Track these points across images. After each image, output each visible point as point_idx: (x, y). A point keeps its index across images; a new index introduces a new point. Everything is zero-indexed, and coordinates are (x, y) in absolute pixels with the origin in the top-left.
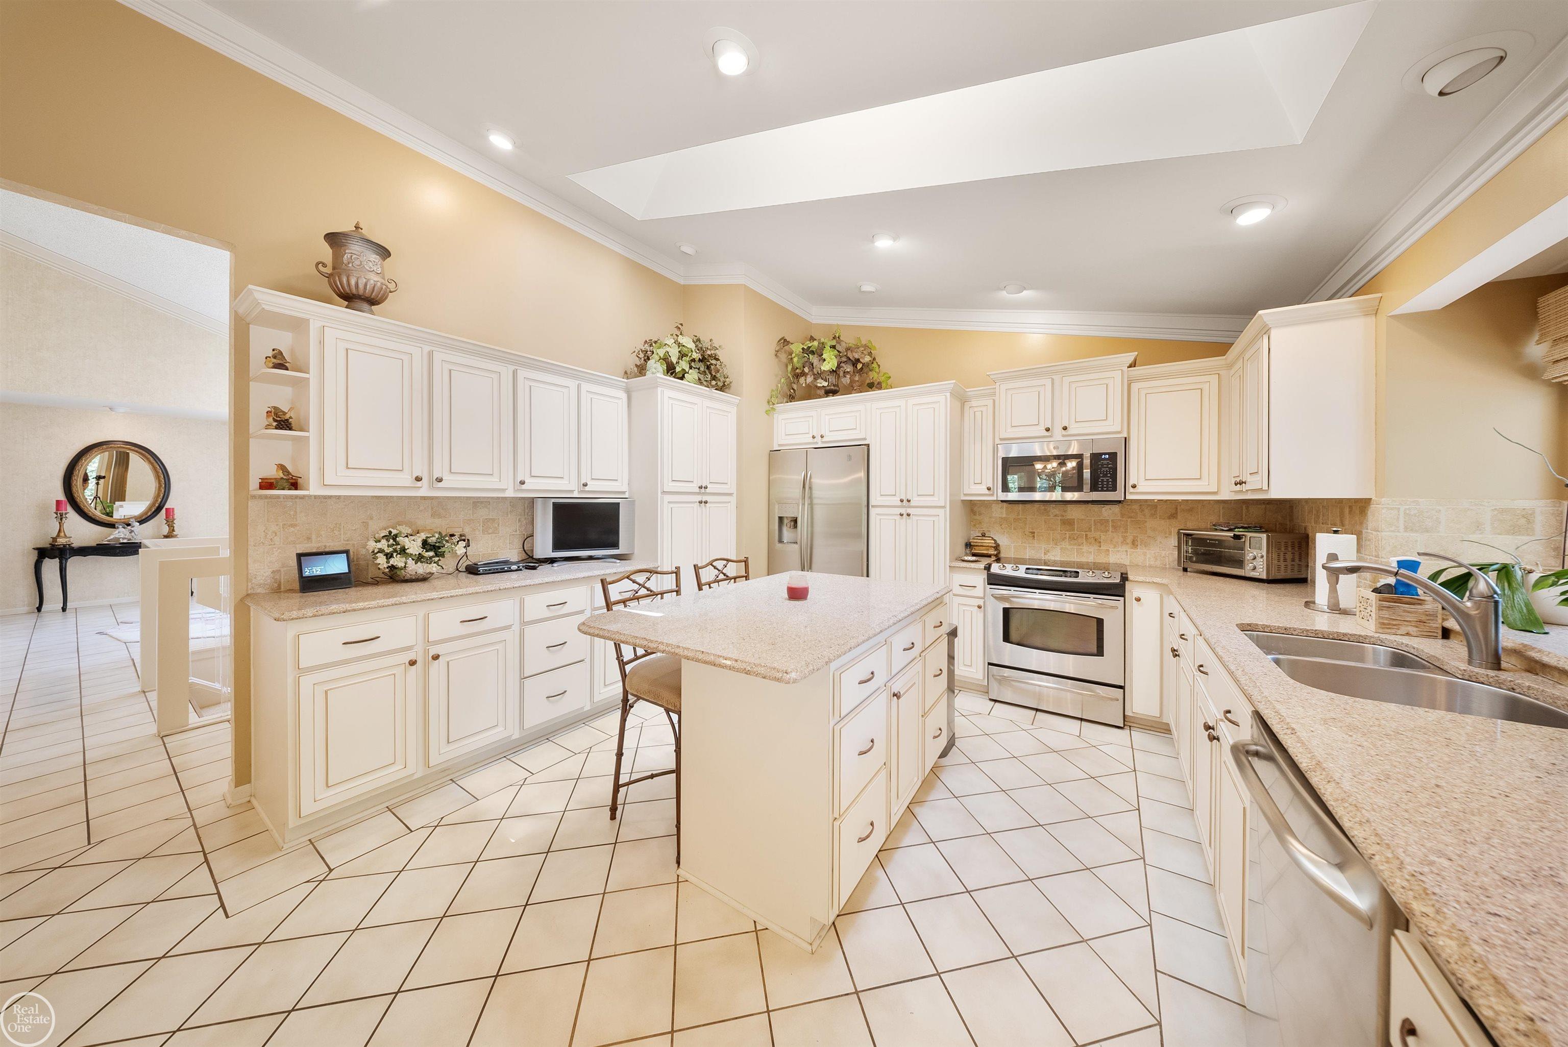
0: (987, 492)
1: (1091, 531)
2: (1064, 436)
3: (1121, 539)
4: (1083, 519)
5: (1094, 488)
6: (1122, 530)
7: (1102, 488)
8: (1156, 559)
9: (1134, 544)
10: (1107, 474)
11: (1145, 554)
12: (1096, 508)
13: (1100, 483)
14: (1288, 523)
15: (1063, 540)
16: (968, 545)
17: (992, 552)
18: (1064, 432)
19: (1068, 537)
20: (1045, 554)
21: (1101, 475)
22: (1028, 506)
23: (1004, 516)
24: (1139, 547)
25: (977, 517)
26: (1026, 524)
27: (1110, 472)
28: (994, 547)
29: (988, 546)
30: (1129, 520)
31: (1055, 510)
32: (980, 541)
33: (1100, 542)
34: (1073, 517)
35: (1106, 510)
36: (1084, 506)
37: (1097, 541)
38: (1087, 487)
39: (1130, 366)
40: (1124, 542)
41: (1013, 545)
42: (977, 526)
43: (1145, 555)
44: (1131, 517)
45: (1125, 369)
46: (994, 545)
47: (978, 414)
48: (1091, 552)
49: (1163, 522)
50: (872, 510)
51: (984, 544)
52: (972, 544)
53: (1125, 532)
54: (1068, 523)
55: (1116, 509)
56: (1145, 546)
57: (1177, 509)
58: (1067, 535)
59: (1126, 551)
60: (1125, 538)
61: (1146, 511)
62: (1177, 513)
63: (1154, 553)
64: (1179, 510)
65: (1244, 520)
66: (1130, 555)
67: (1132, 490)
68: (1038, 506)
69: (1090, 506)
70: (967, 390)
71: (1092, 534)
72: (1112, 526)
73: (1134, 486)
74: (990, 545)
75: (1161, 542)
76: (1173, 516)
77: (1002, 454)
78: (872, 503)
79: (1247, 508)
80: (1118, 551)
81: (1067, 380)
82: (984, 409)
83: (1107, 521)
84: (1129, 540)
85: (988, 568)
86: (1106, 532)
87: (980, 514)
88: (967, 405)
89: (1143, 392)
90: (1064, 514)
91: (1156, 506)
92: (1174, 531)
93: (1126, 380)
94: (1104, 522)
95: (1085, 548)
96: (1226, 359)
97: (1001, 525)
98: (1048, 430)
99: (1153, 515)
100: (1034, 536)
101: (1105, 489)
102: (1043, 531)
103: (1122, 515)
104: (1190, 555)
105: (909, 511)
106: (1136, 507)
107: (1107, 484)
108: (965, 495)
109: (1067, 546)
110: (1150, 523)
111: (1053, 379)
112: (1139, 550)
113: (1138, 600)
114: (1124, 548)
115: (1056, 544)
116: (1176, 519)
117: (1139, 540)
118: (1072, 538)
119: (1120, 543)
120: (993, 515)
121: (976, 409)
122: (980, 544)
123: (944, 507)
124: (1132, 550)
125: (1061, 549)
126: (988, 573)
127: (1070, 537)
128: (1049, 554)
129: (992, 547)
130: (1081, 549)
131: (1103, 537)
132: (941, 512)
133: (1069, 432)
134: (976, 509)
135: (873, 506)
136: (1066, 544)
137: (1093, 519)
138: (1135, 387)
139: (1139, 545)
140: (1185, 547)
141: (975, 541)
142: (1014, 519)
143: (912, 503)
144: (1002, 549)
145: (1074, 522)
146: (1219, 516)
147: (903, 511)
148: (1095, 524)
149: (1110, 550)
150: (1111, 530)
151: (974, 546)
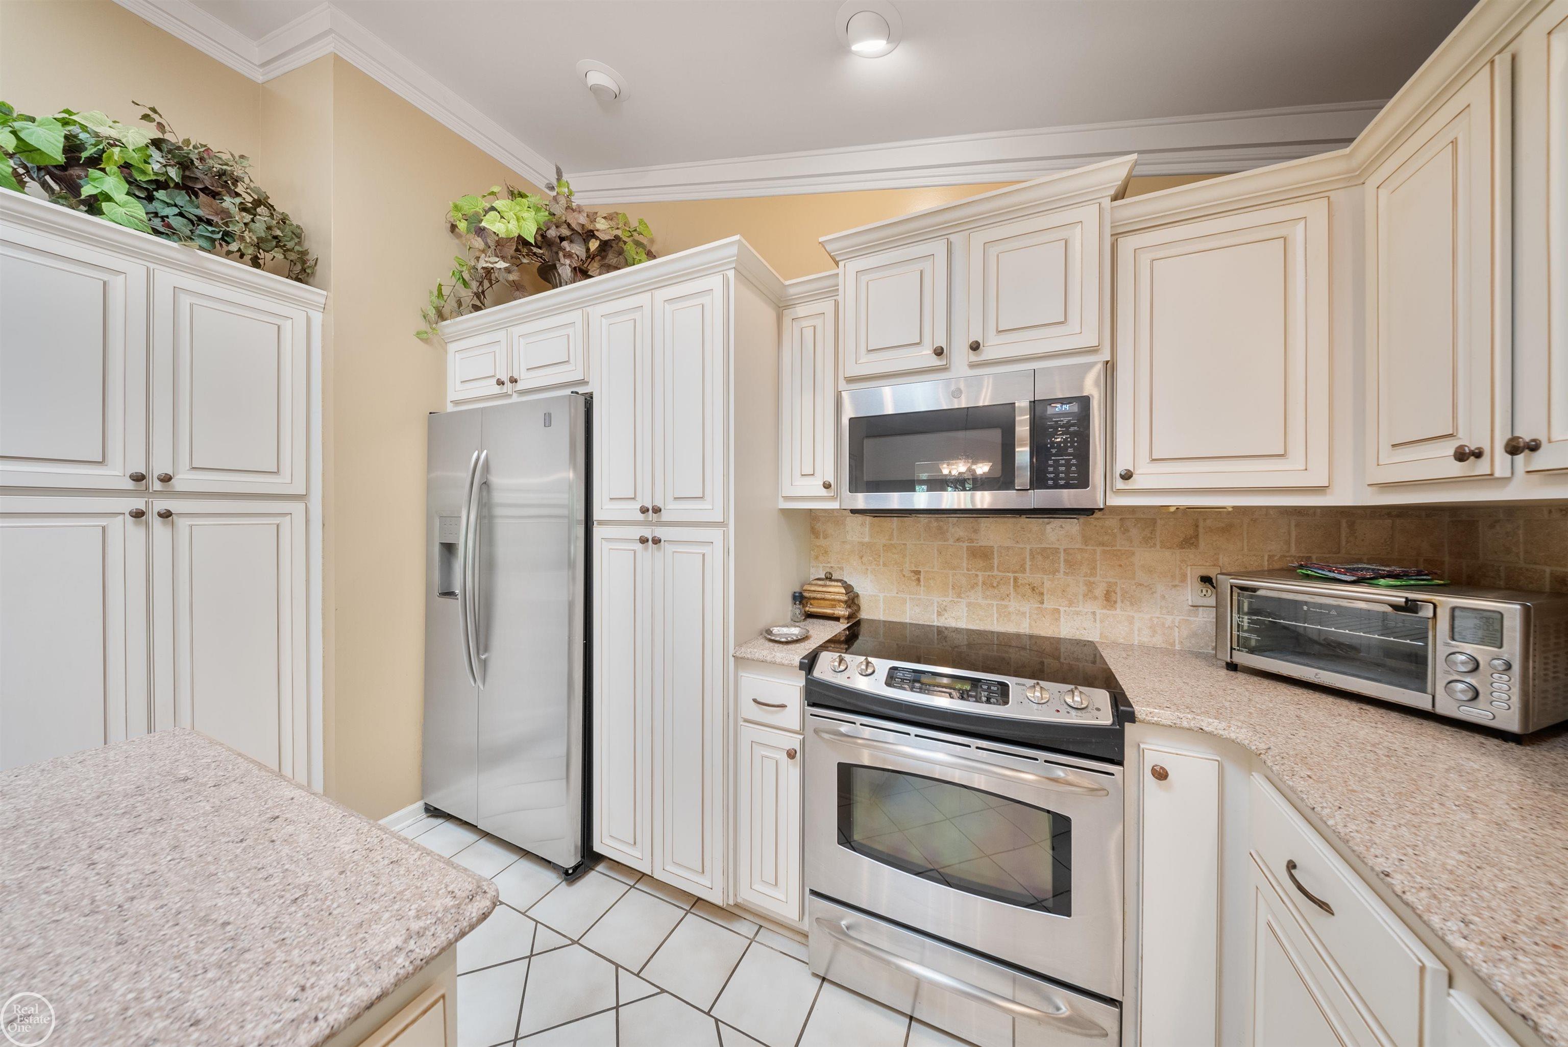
0: (824, 492)
1: (1024, 571)
2: (972, 366)
3: (1083, 589)
4: (1008, 548)
5: (1039, 480)
6: (1085, 569)
7: (1055, 480)
8: (1155, 632)
9: (1109, 599)
10: (1066, 448)
11: (1131, 620)
12: (1034, 524)
13: (1051, 469)
14: (1447, 559)
15: (973, 587)
16: (799, 598)
17: (841, 611)
18: (973, 357)
19: (980, 584)
20: (939, 614)
21: (1054, 451)
22: (909, 521)
23: (867, 540)
24: (1119, 605)
25: (821, 542)
26: (904, 556)
27: (1072, 442)
28: (846, 602)
29: (834, 600)
30: (1099, 549)
31: (957, 529)
32: (820, 589)
33: (1042, 594)
34: (991, 544)
35: (1053, 530)
36: (1010, 521)
37: (1036, 591)
38: (1023, 476)
39: (1115, 198)
40: (1089, 594)
41: (881, 595)
42: (821, 558)
43: (1131, 623)
44: (1103, 545)
45: (1106, 202)
46: (844, 598)
47: (808, 333)
48: (1024, 614)
49: (1167, 553)
50: (598, 533)
51: (828, 596)
52: (806, 594)
53: (1091, 575)
54: (981, 554)
55: (1073, 526)
56: (1132, 604)
57: (1197, 526)
58: (980, 579)
59: (1094, 613)
60: (1090, 586)
61: (1134, 532)
62: (1196, 537)
63: (1151, 619)
64: (1201, 530)
65: (1343, 551)
66: (1101, 622)
67: (1120, 484)
68: (926, 521)
69: (1023, 520)
70: (787, 283)
71: (1027, 577)
72: (1066, 561)
73: (1127, 476)
74: (837, 597)
75: (1163, 597)
76: (1190, 541)
77: (848, 413)
78: (597, 515)
79: (1351, 525)
80: (1078, 613)
81: (979, 238)
82: (818, 322)
83: (1057, 551)
84: (1099, 591)
85: (809, 664)
86: (1054, 574)
87: (825, 537)
88: (788, 315)
89: (1145, 259)
90: (973, 536)
91: (1154, 522)
92: (1193, 573)
93: (1108, 232)
94: (1049, 554)
95: (1014, 604)
96: (1349, 156)
97: (861, 557)
98: (939, 352)
99: (1148, 541)
100: (919, 580)
101: (1062, 482)
102: (936, 569)
103: (1086, 540)
104: (1246, 635)
105: (660, 532)
106: (1112, 522)
107: (1067, 472)
108: (787, 498)
109: (980, 601)
110: (1144, 556)
111: (949, 244)
112: (1120, 612)
113: (1161, 774)
114: (1089, 607)
115: (959, 596)
116: (1197, 547)
117: (1118, 590)
118: (989, 585)
119: (1081, 597)
120: (849, 538)
121: (804, 323)
122: (819, 596)
123: (723, 524)
124: (1105, 611)
125: (969, 605)
126: (807, 679)
127: (984, 583)
128: (946, 615)
129: (842, 601)
130: (1006, 606)
131: (1047, 584)
132: (716, 535)
133: (987, 353)
134: (819, 526)
135: (601, 523)
136: (976, 596)
137: (1028, 547)
138: (1127, 245)
139: (1119, 600)
140: (1235, 615)
141: (813, 588)
142: (884, 546)
143: (665, 516)
144: (864, 602)
145: (992, 553)
146: (1288, 543)
147: (647, 533)
148: (1033, 558)
149: (1062, 609)
150: (1062, 570)
151: (810, 599)
